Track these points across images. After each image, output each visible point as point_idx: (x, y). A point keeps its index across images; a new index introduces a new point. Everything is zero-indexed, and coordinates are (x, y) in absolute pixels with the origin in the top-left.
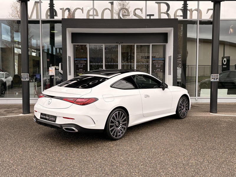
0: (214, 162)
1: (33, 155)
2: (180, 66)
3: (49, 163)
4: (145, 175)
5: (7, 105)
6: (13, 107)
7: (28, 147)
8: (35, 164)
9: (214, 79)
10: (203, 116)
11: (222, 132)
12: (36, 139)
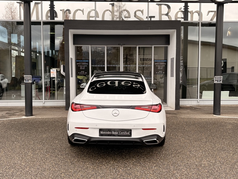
0: (226, 163)
1: (44, 157)
2: (182, 68)
3: (62, 165)
4: (160, 176)
5: (7, 107)
6: (14, 110)
7: (37, 149)
8: (48, 166)
9: (218, 81)
10: (207, 118)
11: (229, 134)
12: (44, 142)
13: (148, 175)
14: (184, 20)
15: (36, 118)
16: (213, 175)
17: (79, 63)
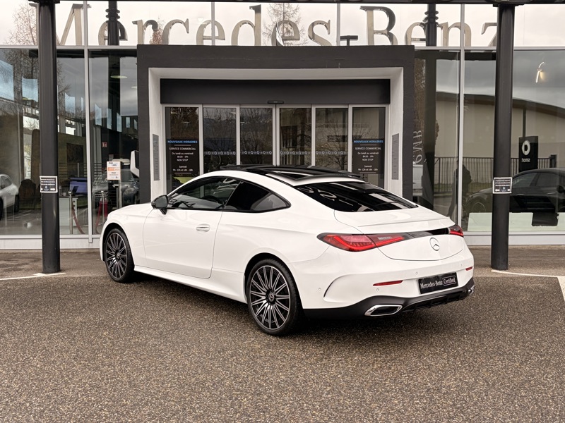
2: (420, 157)
3: (106, 389)
5: (4, 252)
6: (19, 257)
7: (56, 351)
8: (73, 391)
10: (476, 276)
11: (520, 314)
12: (74, 333)
13: (309, 412)
14: (428, 45)
15: (67, 276)
16: (464, 414)
17: (175, 147)
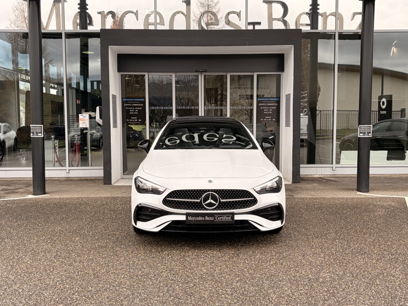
0: (363, 276)
1: (49, 265)
2: (306, 111)
3: (77, 279)
4: (243, 299)
5: (5, 179)
6: (16, 183)
9: (364, 133)
10: (345, 197)
14: (312, 29)
17: (128, 103)
